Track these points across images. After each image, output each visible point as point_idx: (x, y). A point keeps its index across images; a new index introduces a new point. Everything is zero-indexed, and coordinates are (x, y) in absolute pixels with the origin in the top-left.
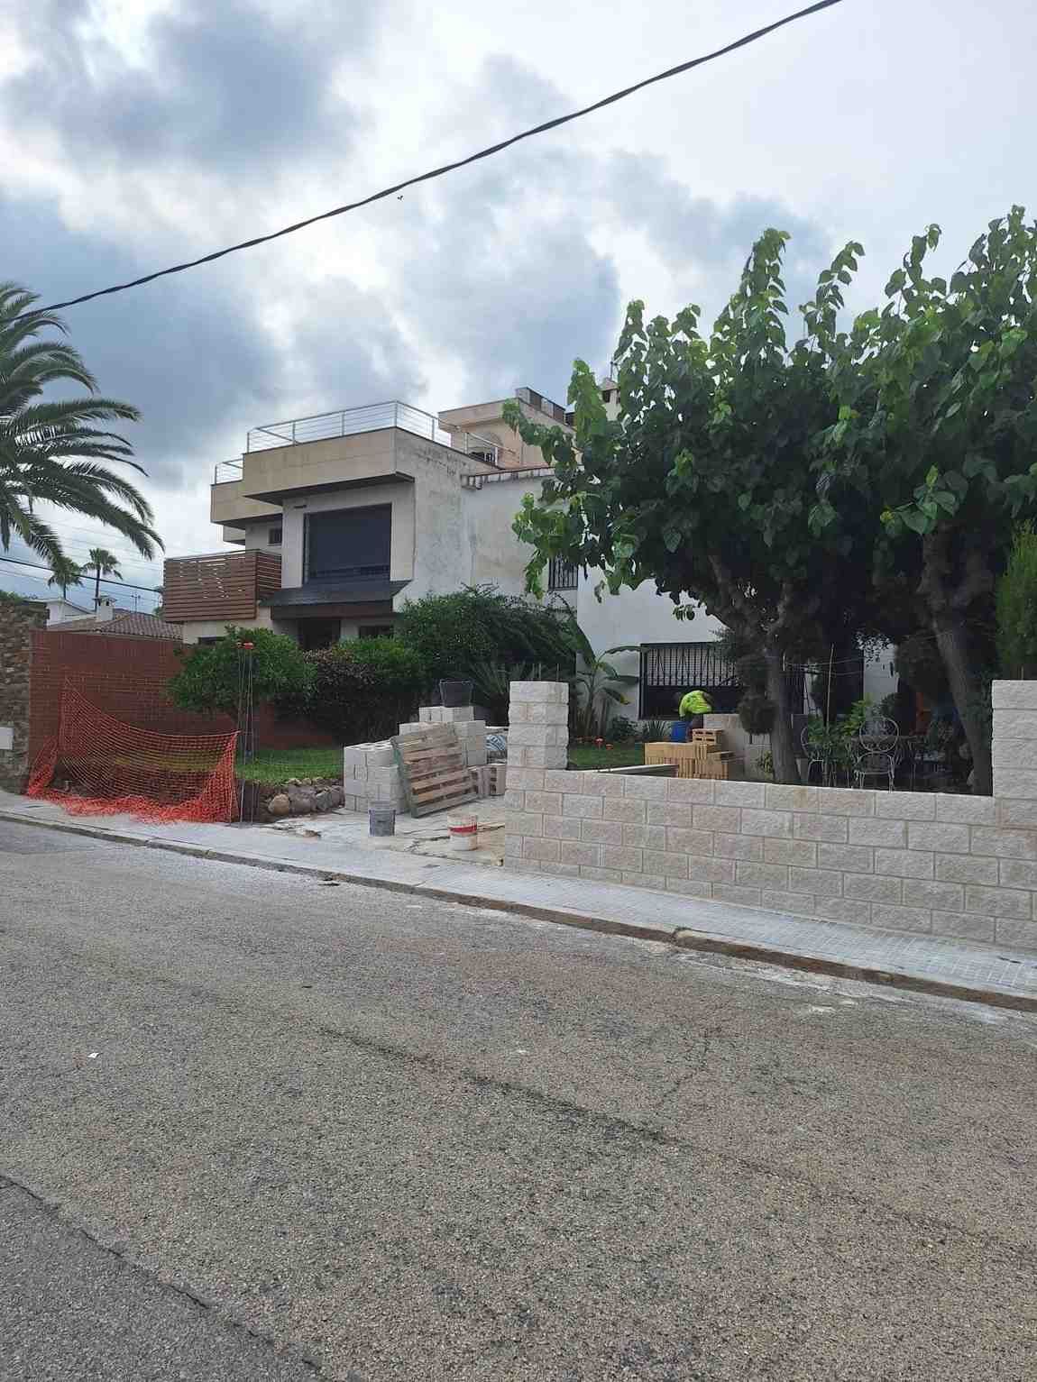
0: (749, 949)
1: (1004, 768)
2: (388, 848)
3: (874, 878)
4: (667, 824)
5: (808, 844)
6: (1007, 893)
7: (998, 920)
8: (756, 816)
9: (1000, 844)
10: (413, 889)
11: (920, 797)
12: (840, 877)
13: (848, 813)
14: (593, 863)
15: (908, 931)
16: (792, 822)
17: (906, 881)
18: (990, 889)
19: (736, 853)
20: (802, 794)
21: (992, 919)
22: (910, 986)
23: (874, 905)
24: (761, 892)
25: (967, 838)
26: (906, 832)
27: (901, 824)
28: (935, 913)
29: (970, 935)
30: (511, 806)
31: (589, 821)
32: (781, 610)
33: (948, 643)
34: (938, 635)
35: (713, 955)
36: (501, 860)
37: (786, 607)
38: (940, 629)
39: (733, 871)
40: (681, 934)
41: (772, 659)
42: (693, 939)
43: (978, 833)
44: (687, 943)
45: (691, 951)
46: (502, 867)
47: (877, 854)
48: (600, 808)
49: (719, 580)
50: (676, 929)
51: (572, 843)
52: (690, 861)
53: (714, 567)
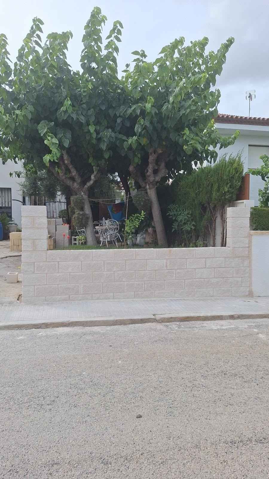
0: (188, 317)
1: (235, 237)
3: (195, 280)
4: (114, 270)
5: (173, 271)
6: (236, 279)
7: (233, 288)
8: (153, 262)
9: (233, 263)
12: (184, 281)
13: (186, 257)
14: (77, 293)
15: (207, 297)
16: (167, 263)
17: (205, 279)
18: (231, 278)
19: (145, 278)
20: (170, 251)
21: (231, 288)
22: (244, 317)
23: (195, 290)
24: (155, 292)
25: (224, 262)
26: (205, 262)
28: (214, 289)
29: (224, 295)
30: (26, 271)
31: (74, 274)
32: (93, 177)
33: (152, 194)
34: (148, 191)
35: (178, 323)
36: (18, 300)
37: (95, 176)
38: (150, 189)
39: (144, 286)
40: (158, 317)
41: (85, 197)
42: (165, 318)
43: (227, 260)
44: (162, 321)
45: (168, 324)
46: (22, 303)
47: (196, 271)
48: (80, 267)
49: (66, 162)
50: (154, 315)
51: (65, 285)
52: (125, 284)
53: (64, 156)
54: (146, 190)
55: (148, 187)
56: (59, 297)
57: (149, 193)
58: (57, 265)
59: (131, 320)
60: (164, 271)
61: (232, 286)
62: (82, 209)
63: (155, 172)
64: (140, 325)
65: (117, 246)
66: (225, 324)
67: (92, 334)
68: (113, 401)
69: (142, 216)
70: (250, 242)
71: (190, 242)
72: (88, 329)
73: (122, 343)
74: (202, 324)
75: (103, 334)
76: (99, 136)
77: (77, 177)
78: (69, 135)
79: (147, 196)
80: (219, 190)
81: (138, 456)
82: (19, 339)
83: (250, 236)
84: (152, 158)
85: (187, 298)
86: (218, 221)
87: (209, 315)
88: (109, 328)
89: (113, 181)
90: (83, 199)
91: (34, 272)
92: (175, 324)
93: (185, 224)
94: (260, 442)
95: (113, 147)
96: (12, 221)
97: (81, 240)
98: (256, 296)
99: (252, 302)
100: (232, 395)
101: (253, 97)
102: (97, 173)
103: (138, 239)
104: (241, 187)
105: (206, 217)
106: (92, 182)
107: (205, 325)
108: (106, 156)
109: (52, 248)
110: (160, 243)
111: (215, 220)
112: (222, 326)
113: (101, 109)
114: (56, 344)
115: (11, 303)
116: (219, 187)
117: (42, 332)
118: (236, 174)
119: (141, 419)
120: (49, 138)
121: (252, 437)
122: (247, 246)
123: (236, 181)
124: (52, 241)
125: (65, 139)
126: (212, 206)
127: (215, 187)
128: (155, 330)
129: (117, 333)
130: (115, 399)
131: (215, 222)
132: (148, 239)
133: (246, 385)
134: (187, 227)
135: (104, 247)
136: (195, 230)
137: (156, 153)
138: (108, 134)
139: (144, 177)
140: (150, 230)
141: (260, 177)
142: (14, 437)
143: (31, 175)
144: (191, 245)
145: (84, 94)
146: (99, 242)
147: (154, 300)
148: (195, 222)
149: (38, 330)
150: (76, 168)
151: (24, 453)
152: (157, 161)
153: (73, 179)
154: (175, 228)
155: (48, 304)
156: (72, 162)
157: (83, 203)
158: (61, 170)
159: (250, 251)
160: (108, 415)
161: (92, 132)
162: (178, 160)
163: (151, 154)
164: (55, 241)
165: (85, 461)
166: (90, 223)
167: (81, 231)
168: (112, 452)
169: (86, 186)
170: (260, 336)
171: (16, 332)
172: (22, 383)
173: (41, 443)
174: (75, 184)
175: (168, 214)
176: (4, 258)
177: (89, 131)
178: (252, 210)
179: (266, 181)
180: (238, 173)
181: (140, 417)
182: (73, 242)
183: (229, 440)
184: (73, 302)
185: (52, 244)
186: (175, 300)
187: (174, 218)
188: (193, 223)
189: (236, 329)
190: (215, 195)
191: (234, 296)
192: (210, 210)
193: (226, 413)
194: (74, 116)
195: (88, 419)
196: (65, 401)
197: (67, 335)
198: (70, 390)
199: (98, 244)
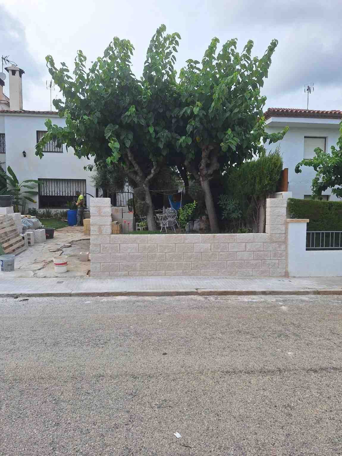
0: (225, 292)
2: (21, 277)
3: (236, 261)
4: (166, 252)
5: (216, 253)
6: (273, 261)
8: (199, 245)
9: (271, 247)
10: (71, 294)
11: (250, 235)
12: (226, 262)
13: (228, 242)
14: (135, 270)
15: (246, 277)
16: (211, 246)
17: (245, 261)
18: (268, 260)
19: (192, 259)
20: (214, 236)
21: (269, 269)
22: (275, 294)
23: (236, 270)
24: (200, 271)
25: (262, 246)
26: (246, 246)
27: (244, 244)
28: (254, 270)
29: (262, 275)
30: (94, 251)
31: (132, 254)
32: (152, 171)
33: (205, 185)
34: (202, 183)
35: (216, 296)
36: (87, 274)
37: (154, 170)
38: (203, 180)
39: (191, 265)
40: (199, 291)
41: (147, 189)
42: (205, 292)
43: (265, 244)
44: (203, 294)
45: (208, 296)
46: (90, 277)
47: (237, 254)
48: (137, 248)
49: (130, 158)
50: (196, 289)
51: (125, 263)
52: (175, 264)
53: (128, 154)
54: (200, 182)
55: (201, 179)
56: (120, 272)
57: (202, 185)
58: (119, 246)
59: (177, 292)
60: (209, 253)
61: (270, 267)
62: (144, 199)
63: (208, 166)
64: (184, 296)
65: (175, 232)
66: (256, 298)
67: (144, 301)
68: (148, 344)
69: (194, 205)
70: (287, 229)
71: (237, 228)
72: (140, 298)
73: (166, 308)
74: (237, 297)
75: (152, 302)
76: (157, 137)
77: (139, 171)
78: (131, 136)
79: (201, 188)
80: (261, 183)
81: (158, 375)
82: (86, 303)
83: (286, 223)
84: (204, 154)
85: (229, 277)
86: (262, 209)
87: (244, 291)
88: (157, 298)
89: (174, 173)
90: (145, 191)
91: (100, 252)
92: (213, 297)
93: (233, 212)
94: (248, 373)
95: (169, 145)
96: (87, 209)
97: (143, 227)
98: (291, 277)
99: (286, 281)
100: (239, 345)
101: (312, 89)
102: (156, 168)
103: (195, 225)
104: (280, 179)
105: (251, 206)
106: (152, 175)
107: (238, 298)
108: (164, 153)
109: (119, 233)
110: (212, 229)
111: (259, 209)
112: (254, 299)
113: (159, 112)
114: (114, 307)
115: (82, 277)
116: (261, 180)
117: (105, 299)
118: (276, 168)
119: (166, 355)
120: (112, 142)
121: (243, 370)
122: (284, 232)
123: (275, 175)
124: (119, 226)
125: (127, 141)
126: (255, 196)
127: (257, 180)
128: (195, 300)
129: (163, 301)
130: (150, 343)
131: (259, 211)
132: (203, 226)
133: (253, 339)
134: (234, 215)
135: (164, 232)
136: (241, 218)
137: (208, 150)
138: (165, 134)
139: (198, 170)
140: (204, 218)
141: (312, 168)
142: (76, 361)
143: (102, 169)
144: (239, 231)
145: (144, 100)
146: (159, 228)
147: (200, 278)
148: (242, 211)
149: (101, 297)
150: (139, 164)
151: (82, 369)
152: (209, 157)
153: (136, 173)
154: (224, 216)
155: (111, 278)
156: (135, 159)
157: (145, 194)
158: (126, 165)
159: (286, 238)
160: (143, 352)
161: (151, 132)
162: (227, 155)
163: (204, 150)
164: (121, 227)
165: (121, 375)
166: (151, 211)
167: (144, 218)
168: (140, 372)
169: (147, 179)
170: (283, 307)
171: (84, 298)
172: (85, 331)
173: (94, 365)
174: (138, 178)
175: (218, 203)
176: (78, 241)
177: (149, 132)
178: (289, 200)
179: (318, 171)
180: (277, 168)
181: (165, 354)
182: (137, 228)
183: (225, 370)
184: (131, 277)
185: (119, 229)
186: (218, 279)
187: (224, 207)
188: (240, 212)
189: (265, 302)
190: (258, 187)
191: (271, 276)
192: (254, 200)
193: (230, 355)
194: (136, 120)
195: (128, 354)
196: (114, 342)
197: (124, 301)
198: (119, 337)
199: (158, 229)
